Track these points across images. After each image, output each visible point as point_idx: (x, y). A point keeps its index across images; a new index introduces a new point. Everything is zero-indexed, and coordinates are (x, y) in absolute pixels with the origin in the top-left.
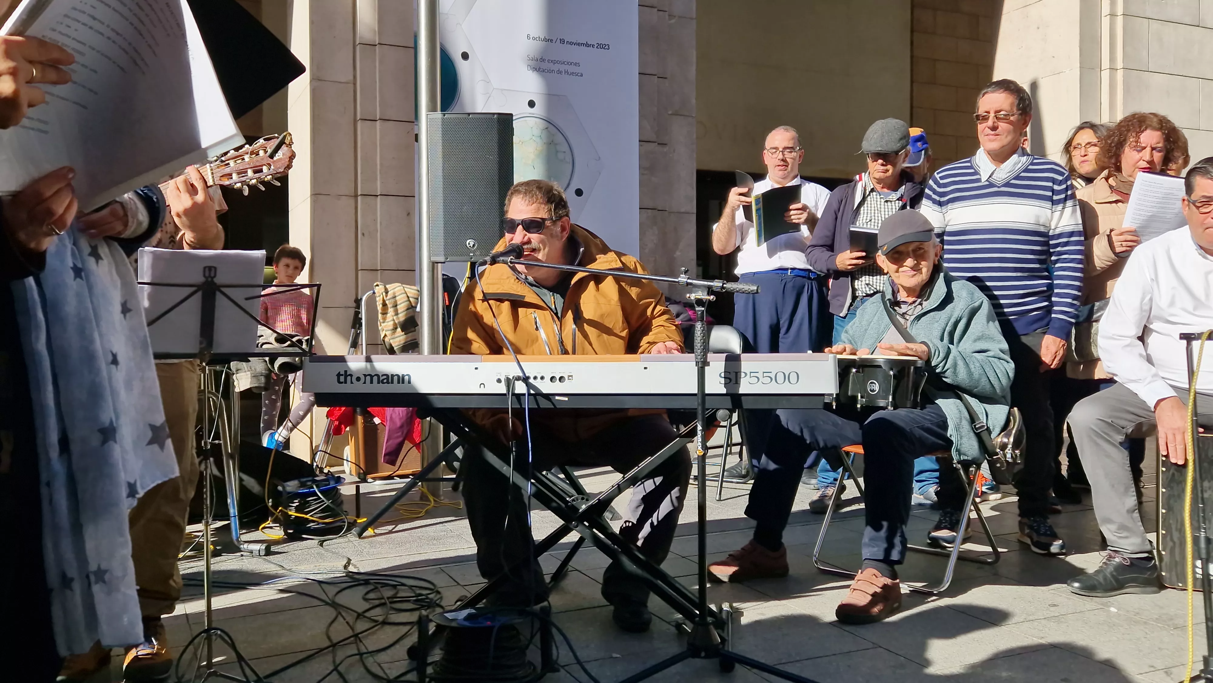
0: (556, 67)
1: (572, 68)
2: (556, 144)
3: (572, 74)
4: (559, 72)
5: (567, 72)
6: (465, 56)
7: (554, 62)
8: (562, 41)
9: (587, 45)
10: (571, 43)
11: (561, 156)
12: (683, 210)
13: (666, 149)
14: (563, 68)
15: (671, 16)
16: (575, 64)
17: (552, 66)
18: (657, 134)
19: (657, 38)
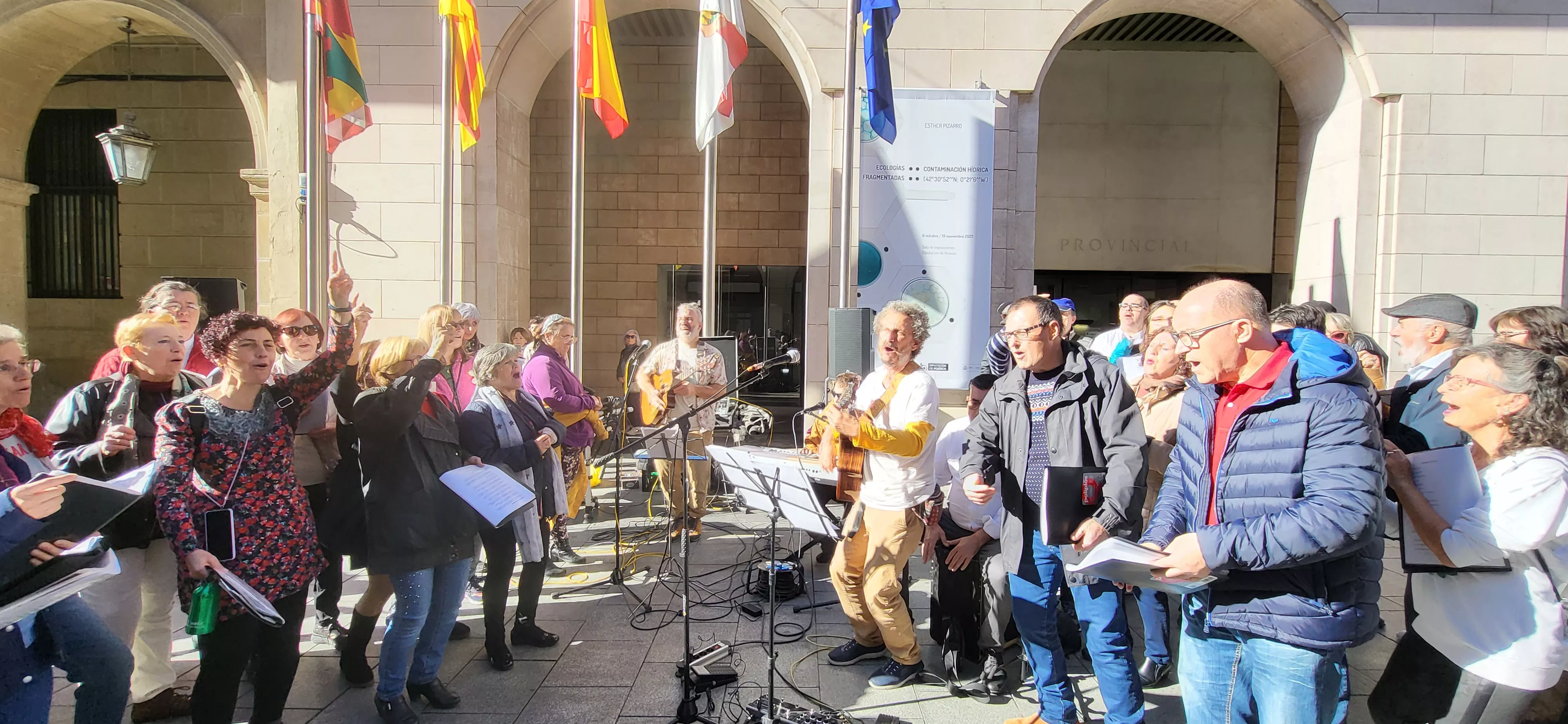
0: (939, 251)
1: (949, 251)
2: (938, 294)
3: (949, 254)
4: (942, 253)
5: (946, 253)
6: (886, 249)
7: (938, 248)
8: (944, 236)
9: (959, 237)
10: (949, 237)
11: (941, 300)
14: (943, 251)
15: (1016, 211)
16: (951, 248)
17: (937, 250)
18: (1005, 283)
19: (1007, 227)
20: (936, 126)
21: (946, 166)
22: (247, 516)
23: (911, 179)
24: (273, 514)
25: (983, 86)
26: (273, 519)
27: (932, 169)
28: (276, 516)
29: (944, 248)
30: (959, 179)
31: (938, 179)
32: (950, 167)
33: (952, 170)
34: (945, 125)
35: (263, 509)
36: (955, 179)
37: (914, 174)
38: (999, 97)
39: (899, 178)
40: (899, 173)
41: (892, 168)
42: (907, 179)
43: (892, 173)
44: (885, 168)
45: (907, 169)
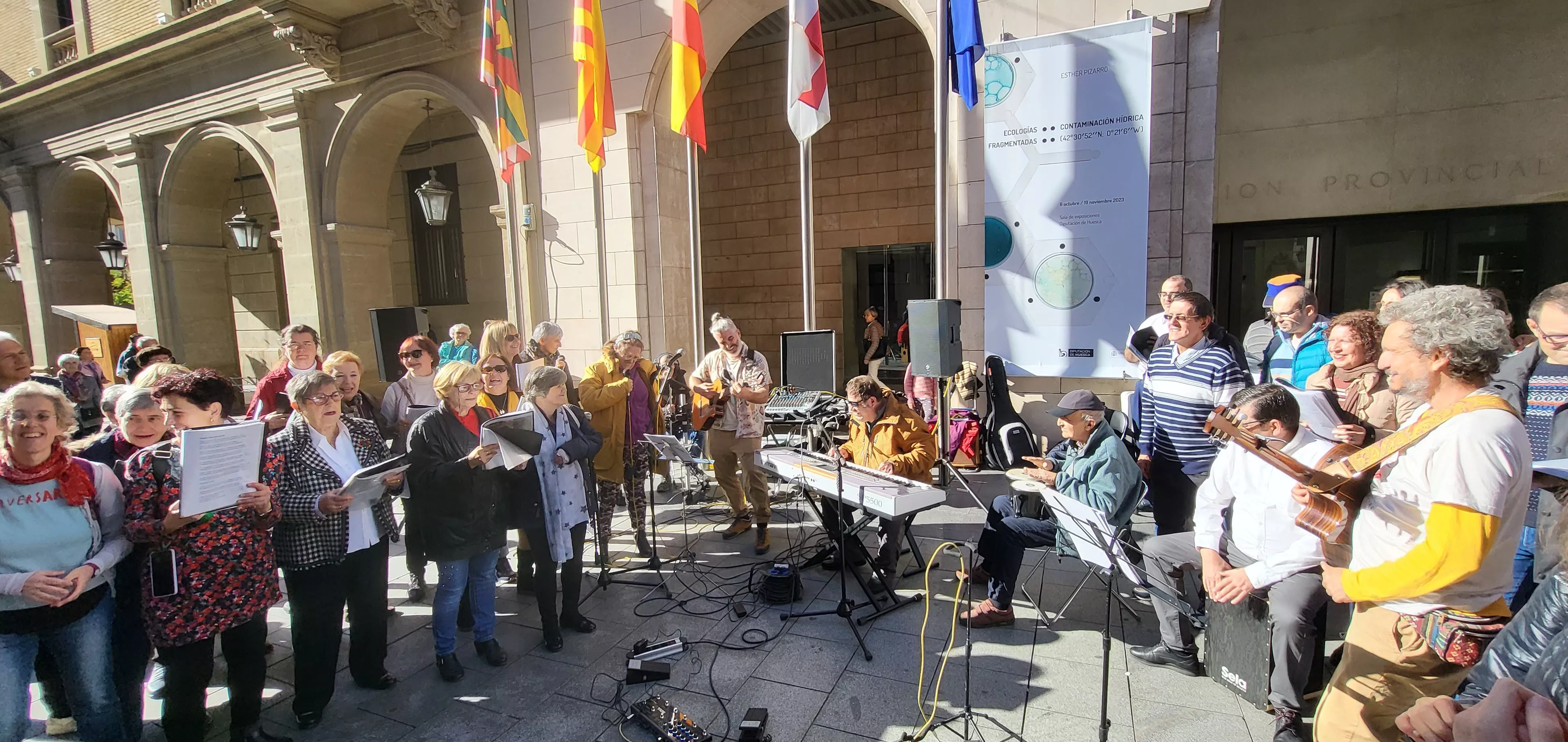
0: (1082, 220)
1: (1092, 219)
2: (1081, 270)
3: (1093, 222)
4: (1084, 223)
5: (1088, 222)
6: (1017, 225)
7: (1079, 217)
8: (1086, 202)
9: (1106, 201)
10: (1093, 203)
11: (1083, 277)
13: (1179, 261)
14: (1085, 220)
15: (1186, 162)
16: (1095, 216)
17: (1078, 220)
19: (1171, 183)
22: (200, 554)
23: (1046, 141)
24: (224, 552)
25: (1136, 14)
26: (225, 557)
27: (1071, 126)
28: (228, 554)
29: (1086, 216)
30: (1104, 134)
33: (1095, 123)
35: (215, 548)
36: (1099, 134)
37: (1049, 135)
38: (1157, 23)
39: (1031, 142)
40: (1031, 136)
41: (1024, 131)
42: (1039, 141)
43: (1021, 137)
44: (1014, 132)
45: (1040, 130)
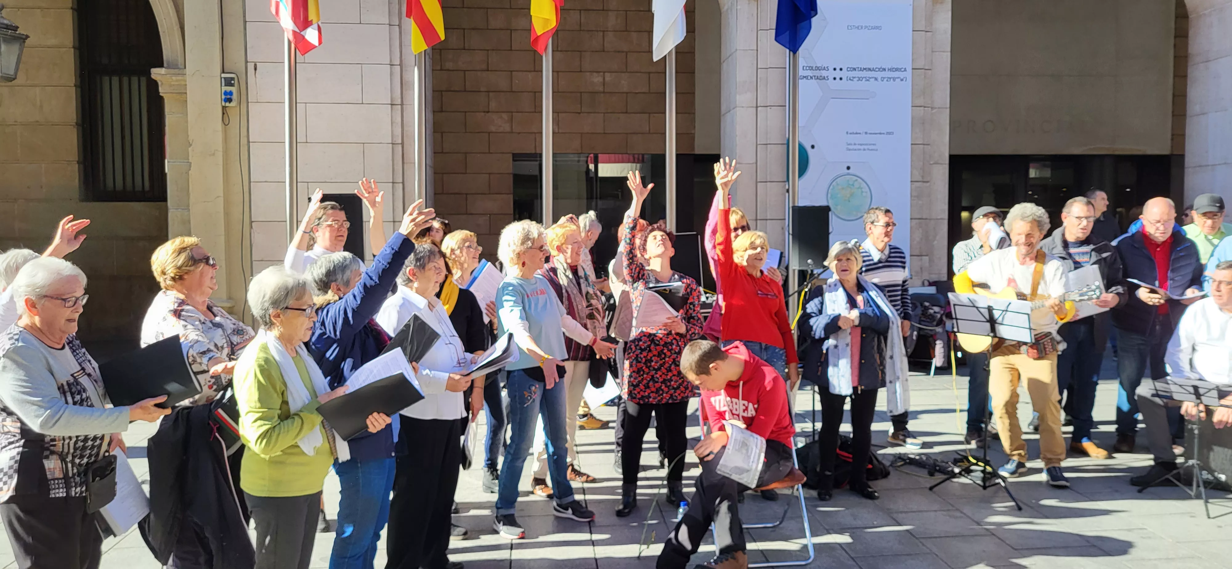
0: (862, 147)
1: (871, 147)
2: (862, 188)
3: (872, 150)
4: (864, 150)
5: (868, 149)
6: (813, 147)
7: (861, 145)
8: (866, 133)
9: (880, 134)
10: (871, 134)
11: (864, 194)
12: (939, 217)
13: (928, 184)
14: (866, 147)
15: (932, 108)
16: (874, 144)
17: (860, 147)
18: (923, 177)
19: (923, 123)
20: (858, 28)
21: (867, 67)
23: (835, 79)
27: (854, 69)
29: (866, 145)
30: (879, 79)
31: (860, 79)
32: (871, 67)
33: (873, 70)
34: (866, 27)
36: (876, 79)
37: (838, 74)
39: (824, 78)
40: (824, 73)
41: (818, 68)
42: (831, 78)
43: (817, 73)
44: (811, 68)
45: (831, 69)
